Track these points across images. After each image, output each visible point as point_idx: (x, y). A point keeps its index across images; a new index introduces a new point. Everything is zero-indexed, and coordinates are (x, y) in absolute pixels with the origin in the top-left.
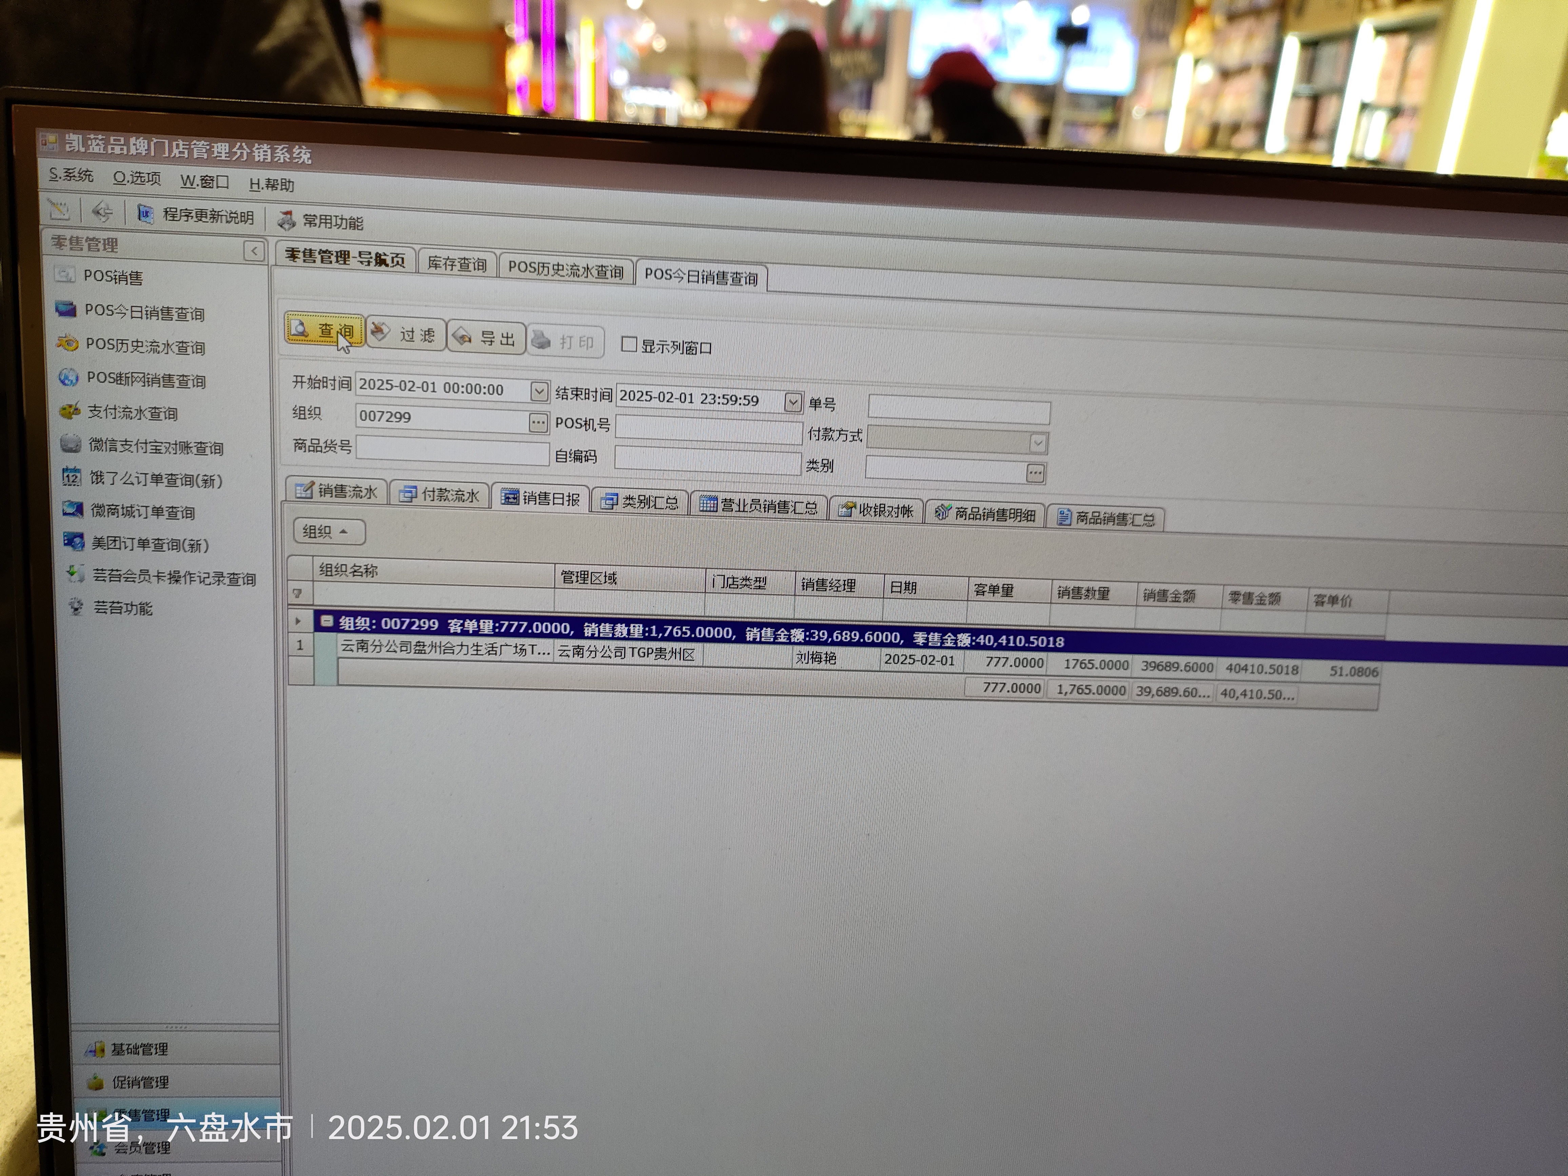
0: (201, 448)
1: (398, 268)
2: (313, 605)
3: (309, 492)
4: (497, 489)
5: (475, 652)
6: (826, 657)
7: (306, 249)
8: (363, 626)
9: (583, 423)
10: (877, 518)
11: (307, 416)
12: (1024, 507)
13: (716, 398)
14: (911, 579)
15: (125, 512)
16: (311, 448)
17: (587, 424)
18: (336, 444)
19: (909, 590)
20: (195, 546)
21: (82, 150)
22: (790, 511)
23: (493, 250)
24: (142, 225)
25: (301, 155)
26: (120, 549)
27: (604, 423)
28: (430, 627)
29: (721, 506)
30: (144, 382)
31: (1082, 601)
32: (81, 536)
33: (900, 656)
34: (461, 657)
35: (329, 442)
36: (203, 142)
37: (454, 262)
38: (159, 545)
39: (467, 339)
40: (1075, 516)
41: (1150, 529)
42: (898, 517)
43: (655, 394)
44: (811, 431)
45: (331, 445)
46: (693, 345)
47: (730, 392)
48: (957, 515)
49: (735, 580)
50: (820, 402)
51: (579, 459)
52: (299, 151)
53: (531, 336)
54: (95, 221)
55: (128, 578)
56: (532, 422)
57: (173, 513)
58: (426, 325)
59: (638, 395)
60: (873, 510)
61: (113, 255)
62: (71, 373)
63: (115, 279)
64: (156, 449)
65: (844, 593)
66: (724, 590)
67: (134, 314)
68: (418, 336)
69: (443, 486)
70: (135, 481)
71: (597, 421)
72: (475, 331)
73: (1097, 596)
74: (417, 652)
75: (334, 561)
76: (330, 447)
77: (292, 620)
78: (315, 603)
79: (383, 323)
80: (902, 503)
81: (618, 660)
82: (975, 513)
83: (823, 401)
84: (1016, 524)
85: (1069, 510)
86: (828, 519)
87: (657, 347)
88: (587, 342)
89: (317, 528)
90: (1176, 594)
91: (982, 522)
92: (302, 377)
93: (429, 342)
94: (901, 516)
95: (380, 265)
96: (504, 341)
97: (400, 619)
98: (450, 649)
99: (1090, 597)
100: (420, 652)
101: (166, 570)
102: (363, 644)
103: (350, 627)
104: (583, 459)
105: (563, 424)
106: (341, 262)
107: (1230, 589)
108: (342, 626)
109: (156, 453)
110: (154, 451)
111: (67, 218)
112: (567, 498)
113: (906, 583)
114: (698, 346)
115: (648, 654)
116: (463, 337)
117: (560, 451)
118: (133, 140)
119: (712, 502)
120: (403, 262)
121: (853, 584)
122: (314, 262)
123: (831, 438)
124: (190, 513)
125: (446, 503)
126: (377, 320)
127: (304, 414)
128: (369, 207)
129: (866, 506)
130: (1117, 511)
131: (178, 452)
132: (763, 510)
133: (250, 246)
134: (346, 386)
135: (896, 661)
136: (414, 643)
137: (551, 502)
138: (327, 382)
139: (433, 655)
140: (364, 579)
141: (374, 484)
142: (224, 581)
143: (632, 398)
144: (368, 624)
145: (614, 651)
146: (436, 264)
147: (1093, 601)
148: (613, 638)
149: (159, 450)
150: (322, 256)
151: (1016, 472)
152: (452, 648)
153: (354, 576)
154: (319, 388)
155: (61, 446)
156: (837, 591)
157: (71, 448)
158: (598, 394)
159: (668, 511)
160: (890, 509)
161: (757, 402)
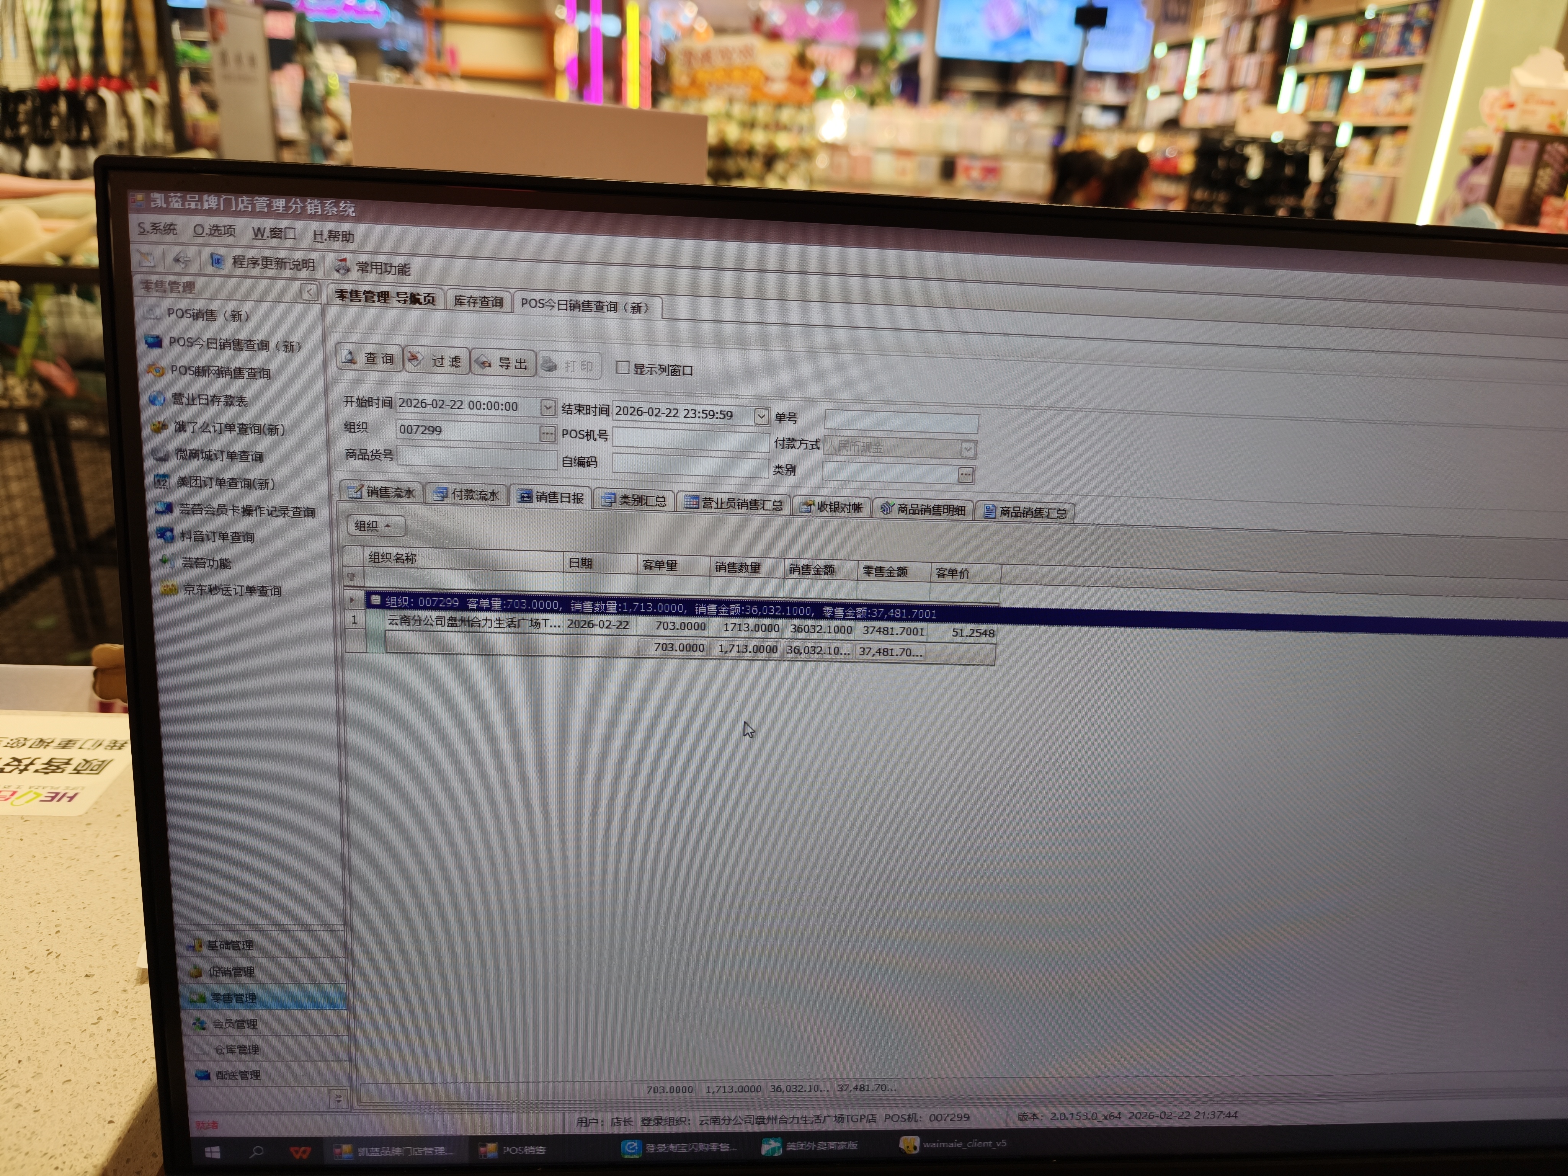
1: (430, 306)
2: (364, 587)
3: (359, 493)
4: (514, 490)
5: (498, 625)
7: (352, 290)
8: (404, 604)
9: (585, 434)
10: (834, 514)
11: (357, 430)
12: (955, 503)
13: (697, 413)
16: (360, 457)
17: (589, 435)
18: (381, 453)
21: (165, 206)
22: (759, 508)
23: (508, 289)
24: (215, 270)
25: (347, 208)
27: (603, 434)
28: (453, 604)
29: (702, 504)
32: (171, 530)
34: (486, 629)
35: (374, 452)
36: (263, 198)
37: (476, 300)
39: (487, 365)
40: (999, 510)
41: (1062, 521)
42: (850, 512)
43: (646, 410)
44: (776, 441)
45: (377, 454)
46: (677, 369)
47: (709, 408)
48: (899, 511)
50: (784, 417)
51: (582, 464)
52: (344, 205)
53: (540, 361)
54: (177, 268)
56: (542, 434)
58: (453, 353)
59: (631, 411)
60: (829, 507)
61: (189, 296)
62: (160, 395)
63: (194, 316)
67: (210, 346)
68: (447, 362)
69: (469, 487)
71: (597, 433)
72: (494, 357)
74: (450, 625)
75: (380, 550)
76: (376, 456)
77: (347, 599)
78: (366, 585)
79: (418, 352)
80: (853, 501)
82: (914, 509)
83: (787, 415)
84: (950, 518)
85: (994, 506)
86: (792, 514)
87: (646, 370)
88: (587, 366)
89: (366, 523)
91: (920, 516)
92: (352, 397)
93: (456, 367)
94: (852, 511)
95: (415, 304)
96: (518, 365)
97: (432, 597)
98: (476, 623)
100: (452, 625)
102: (405, 619)
103: (394, 605)
104: (586, 464)
105: (568, 435)
106: (381, 301)
108: (388, 604)
111: (152, 265)
112: (573, 497)
114: (681, 369)
116: (483, 363)
117: (566, 458)
118: (205, 197)
119: (695, 500)
120: (433, 300)
122: (360, 301)
123: (794, 447)
125: (472, 502)
126: (413, 349)
127: (354, 428)
128: (414, 255)
129: (823, 504)
130: (1034, 506)
132: (737, 507)
133: (306, 287)
134: (388, 404)
136: (447, 618)
137: (559, 501)
138: (372, 401)
139: (466, 628)
140: (406, 565)
141: (412, 486)
143: (626, 413)
144: (408, 602)
146: (461, 302)
150: (366, 296)
151: (950, 473)
152: (479, 622)
153: (397, 562)
154: (366, 406)
155: (152, 455)
157: (161, 457)
158: (597, 410)
159: (658, 508)
160: (843, 506)
161: (731, 416)
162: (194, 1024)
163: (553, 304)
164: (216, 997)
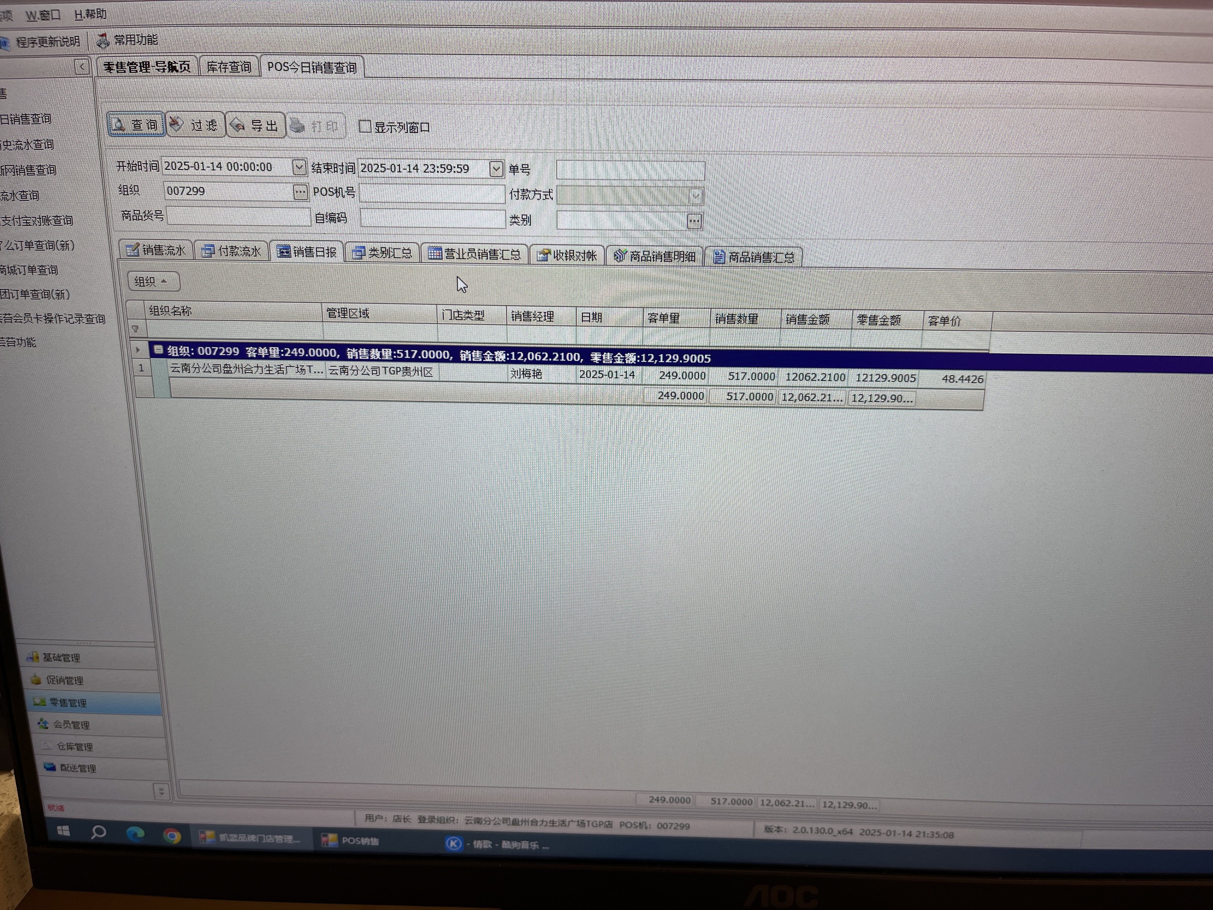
0: (57, 221)
1: (185, 73)
2: (147, 338)
3: (136, 251)
4: (273, 245)
5: (268, 372)
6: (534, 373)
7: (118, 62)
8: (185, 353)
9: (334, 192)
10: (568, 262)
11: (129, 193)
12: (685, 250)
13: (436, 168)
14: (598, 310)
15: (10, 271)
16: (135, 218)
17: (337, 192)
18: (152, 214)
19: (596, 319)
20: (60, 295)
22: (499, 257)
23: (254, 54)
24: (2, 52)
26: (9, 298)
27: (350, 191)
28: (233, 353)
29: (445, 255)
30: (14, 173)
31: (736, 325)
33: (591, 371)
34: (257, 375)
35: (147, 212)
37: (226, 66)
38: (35, 294)
39: (241, 127)
40: (728, 255)
41: (790, 265)
42: (584, 260)
43: (387, 166)
44: (511, 193)
45: (149, 215)
46: (415, 125)
47: (446, 162)
48: (632, 257)
49: (460, 313)
50: (518, 168)
51: (334, 220)
53: (289, 122)
55: (16, 320)
56: (295, 192)
57: (42, 270)
58: (209, 117)
59: (375, 167)
60: (564, 255)
64: (27, 223)
65: (545, 323)
66: (451, 322)
68: (204, 126)
69: (234, 244)
70: (15, 248)
71: (345, 189)
72: (246, 120)
73: (748, 321)
74: (226, 372)
75: (159, 304)
76: (148, 216)
77: (135, 350)
78: (149, 336)
79: (178, 117)
80: (587, 249)
81: (374, 377)
82: (646, 256)
83: (520, 167)
84: (680, 263)
85: (722, 251)
86: (529, 264)
87: (387, 128)
88: (331, 126)
89: (144, 279)
90: (813, 318)
91: (652, 263)
92: (123, 162)
93: (213, 130)
94: (587, 259)
95: (172, 72)
96: (269, 127)
97: (211, 347)
98: (248, 370)
99: (743, 322)
100: (228, 372)
101: (42, 312)
102: (186, 367)
103: (175, 354)
104: (337, 220)
105: (319, 193)
106: (144, 71)
107: (857, 313)
108: (169, 353)
109: (27, 225)
110: (26, 224)
112: (327, 251)
113: (593, 314)
114: (419, 126)
115: (397, 372)
116: (237, 126)
117: (319, 214)
119: (438, 251)
120: (189, 68)
121: (552, 316)
122: (125, 72)
123: (528, 197)
124: (54, 270)
125: (237, 258)
126: (173, 115)
127: (127, 191)
128: (161, 26)
129: (558, 252)
130: (762, 251)
131: (42, 224)
132: (477, 257)
133: (79, 63)
134: (155, 168)
135: (589, 376)
136: (222, 366)
137: (315, 255)
138: (141, 165)
139: (237, 375)
140: (182, 317)
141: (182, 244)
142: (83, 321)
143: (370, 170)
144: (188, 352)
145: (371, 370)
146: (213, 68)
147: (744, 325)
148: (369, 360)
149: (29, 223)
150: (130, 67)
151: (679, 220)
152: (250, 369)
153: (175, 315)
154: (136, 170)
156: (540, 321)
158: (344, 168)
159: (404, 260)
160: (578, 254)
161: (468, 170)
162: (39, 723)
163: (298, 67)
164: (54, 701)
